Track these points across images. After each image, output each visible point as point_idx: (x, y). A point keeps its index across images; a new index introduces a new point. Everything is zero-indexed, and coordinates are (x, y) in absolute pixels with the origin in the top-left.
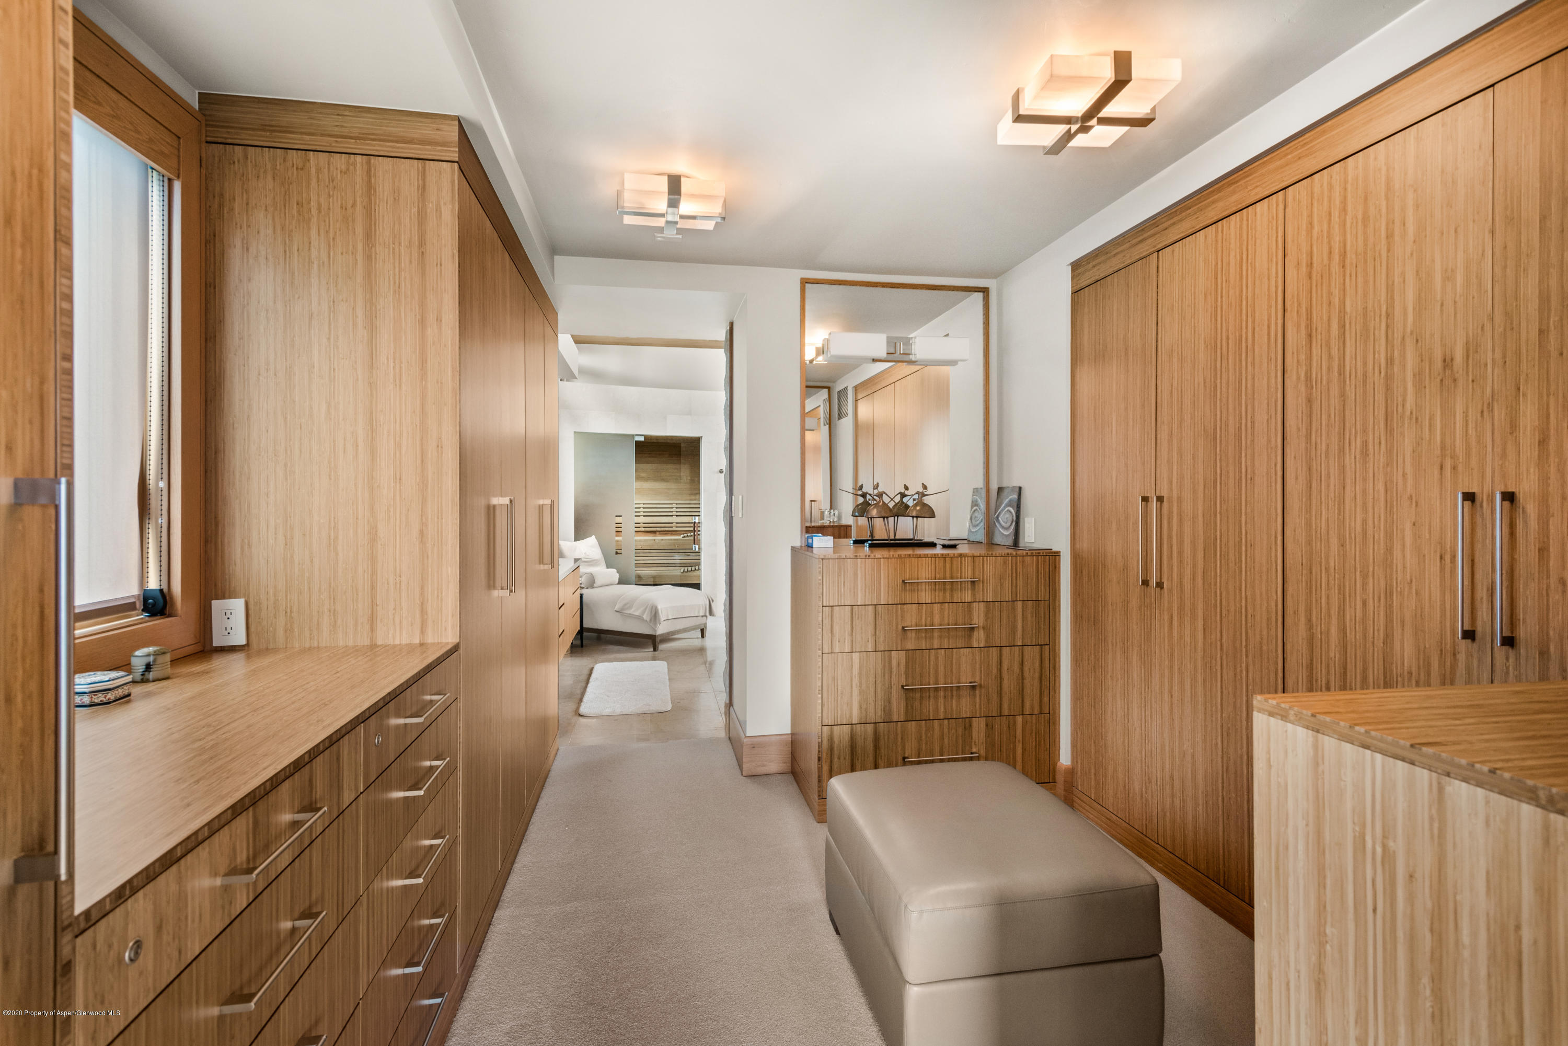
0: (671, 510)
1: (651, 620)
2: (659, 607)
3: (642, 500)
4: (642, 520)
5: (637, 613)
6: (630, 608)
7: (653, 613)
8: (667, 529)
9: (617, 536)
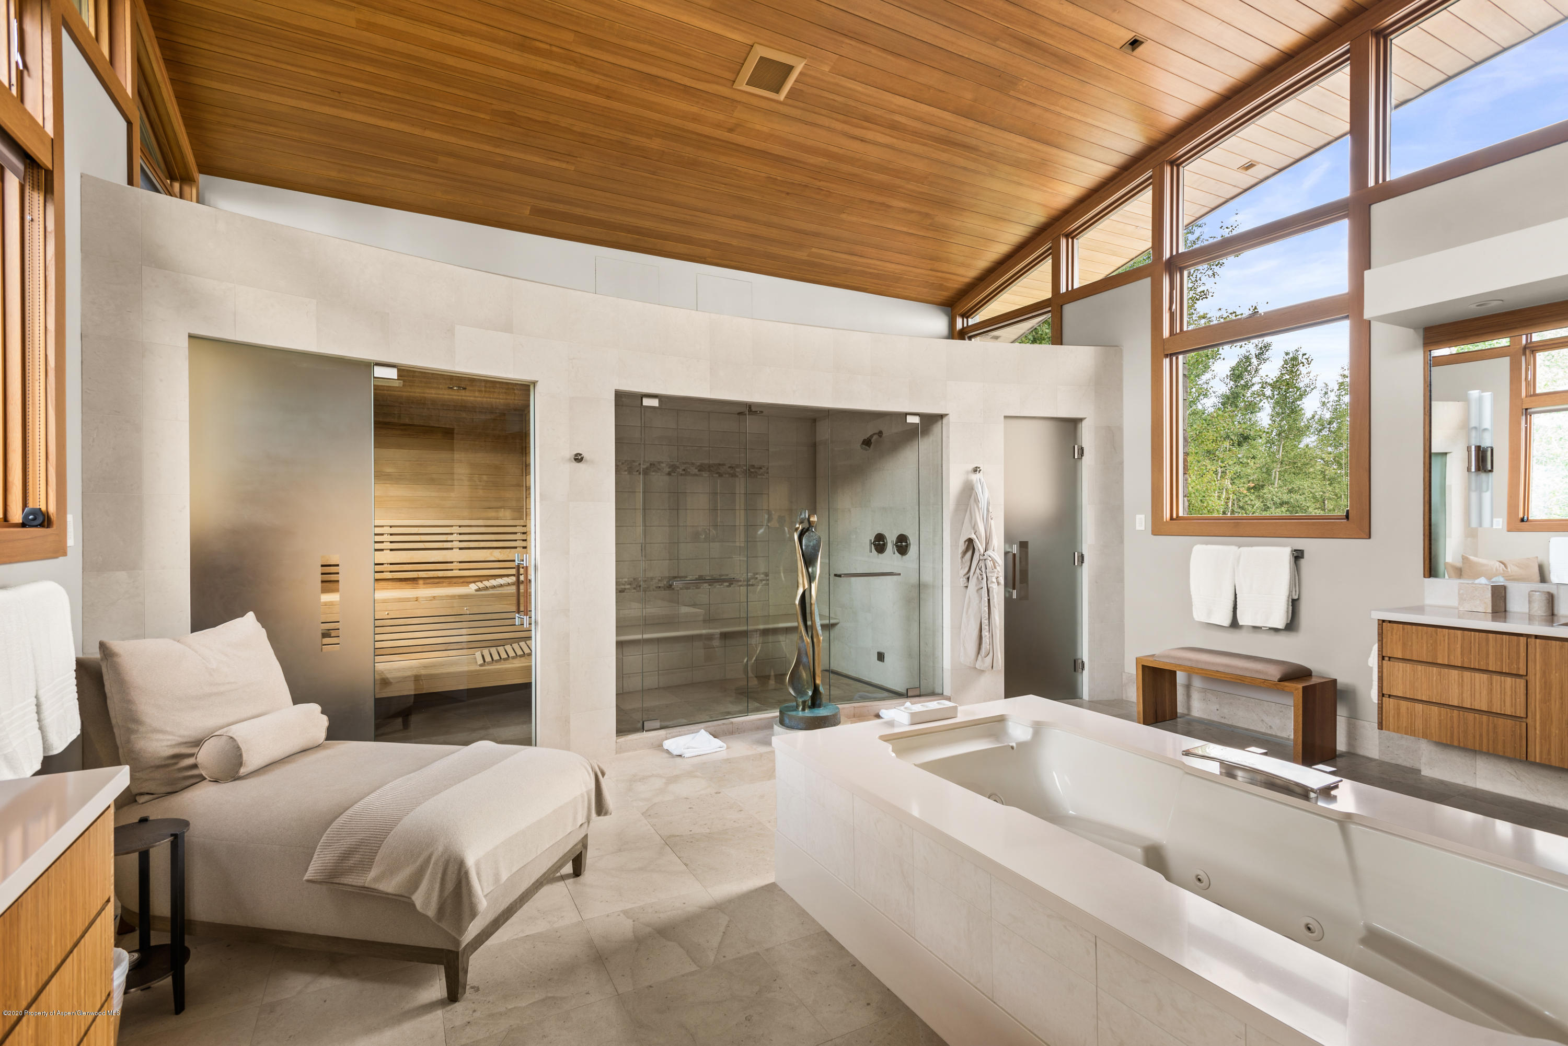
0: (450, 538)
1: (441, 910)
2: (471, 862)
3: (386, 520)
4: (387, 557)
5: (390, 886)
6: (366, 864)
7: (450, 886)
8: (440, 574)
9: (324, 591)
